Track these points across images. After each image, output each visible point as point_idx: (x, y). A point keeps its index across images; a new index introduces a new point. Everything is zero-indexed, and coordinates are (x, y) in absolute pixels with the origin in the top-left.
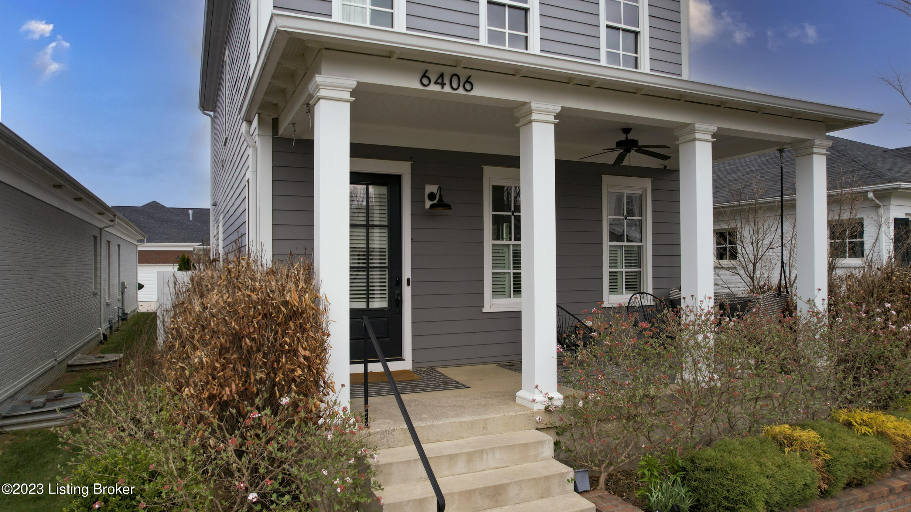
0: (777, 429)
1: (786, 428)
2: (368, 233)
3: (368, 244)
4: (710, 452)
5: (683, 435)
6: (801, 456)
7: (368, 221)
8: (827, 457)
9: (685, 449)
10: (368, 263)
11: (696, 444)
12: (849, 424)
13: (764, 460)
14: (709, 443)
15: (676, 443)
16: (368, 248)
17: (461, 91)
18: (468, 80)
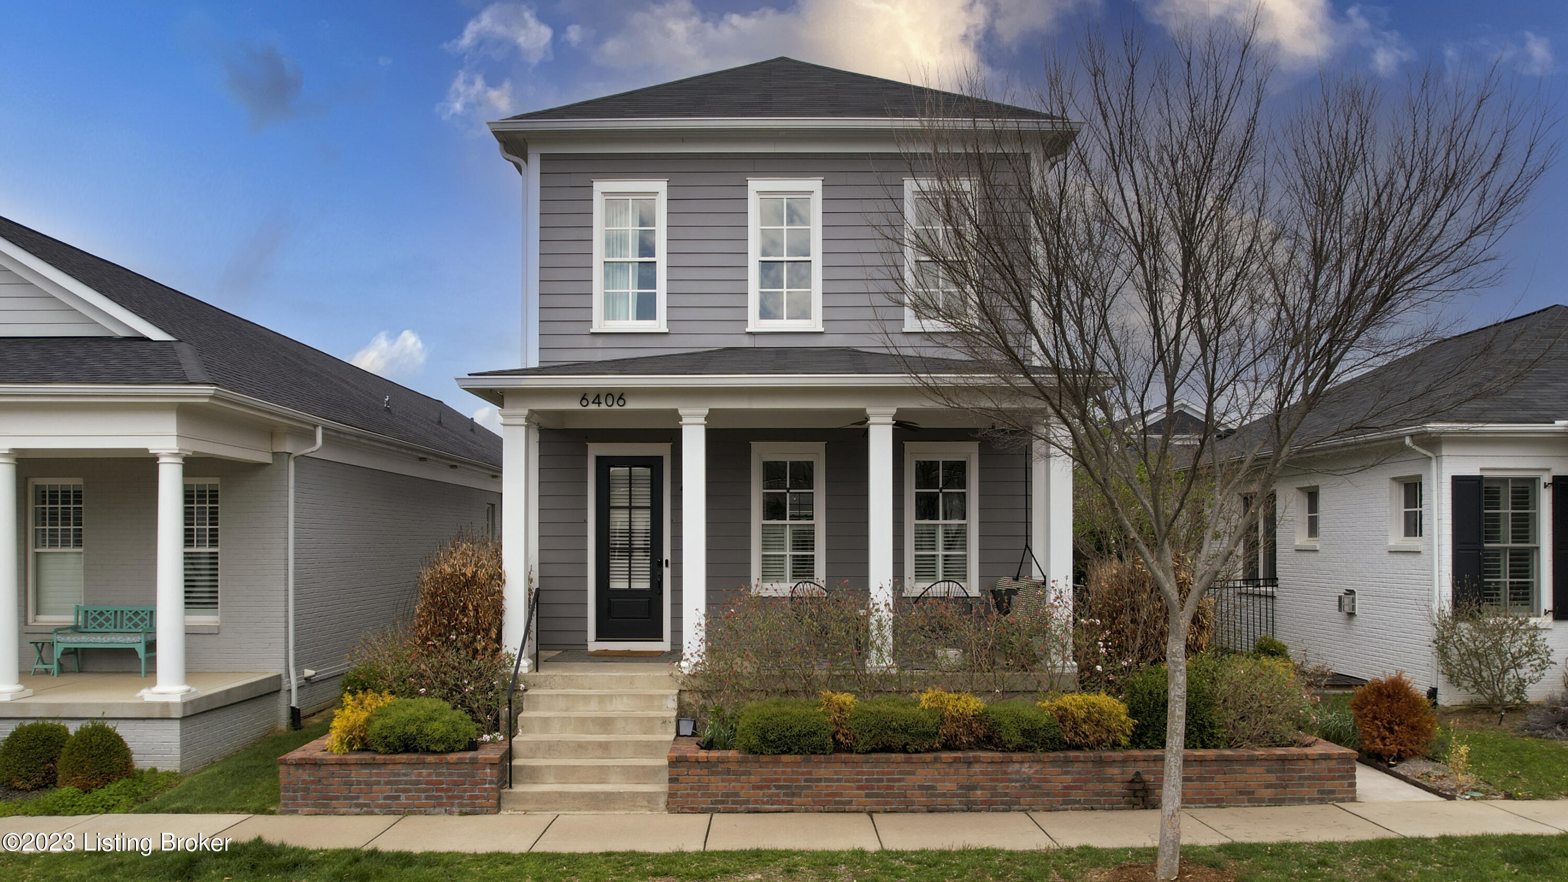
2: (630, 514)
3: (630, 525)
7: (630, 503)
10: (630, 544)
16: (630, 529)
17: (616, 407)
18: (621, 395)
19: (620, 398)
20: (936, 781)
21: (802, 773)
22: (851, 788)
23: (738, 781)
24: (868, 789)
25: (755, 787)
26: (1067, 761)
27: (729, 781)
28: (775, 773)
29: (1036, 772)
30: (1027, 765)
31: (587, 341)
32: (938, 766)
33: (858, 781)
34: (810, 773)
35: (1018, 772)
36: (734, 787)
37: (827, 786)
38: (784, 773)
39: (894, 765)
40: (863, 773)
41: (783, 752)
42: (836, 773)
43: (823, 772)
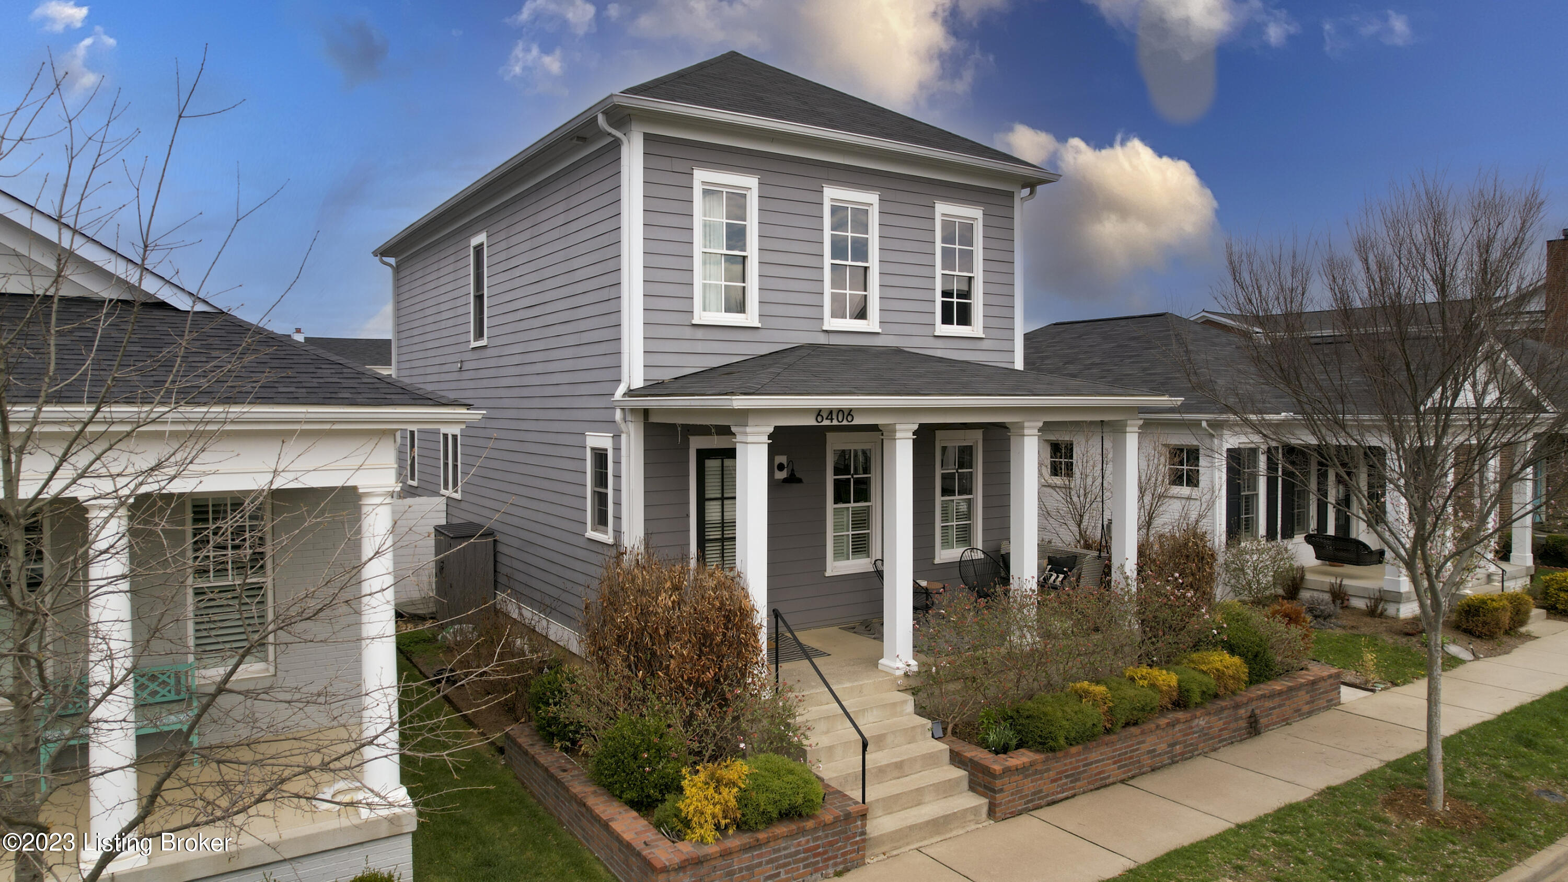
0: (1078, 685)
1: (1086, 684)
2: (723, 503)
3: (722, 516)
4: (1030, 704)
5: (1011, 693)
6: (1093, 705)
7: (724, 495)
8: (1111, 704)
9: (1012, 703)
10: (722, 534)
11: (1022, 698)
12: (1132, 679)
13: (1066, 708)
14: (1030, 698)
15: (1006, 698)
16: (722, 520)
17: (845, 422)
18: (850, 413)
19: (849, 414)
20: (1155, 744)
21: (1082, 760)
22: (1109, 765)
23: (1041, 779)
24: (1119, 762)
25: (1053, 781)
26: (1222, 710)
27: (1037, 780)
28: (1065, 765)
29: (1206, 722)
30: (1202, 718)
31: (688, 332)
32: (1157, 731)
33: (1114, 757)
34: (1086, 759)
35: (1197, 725)
36: (1039, 785)
37: (1096, 767)
38: (1070, 763)
40: (1116, 750)
42: (1101, 754)
43: (1094, 755)
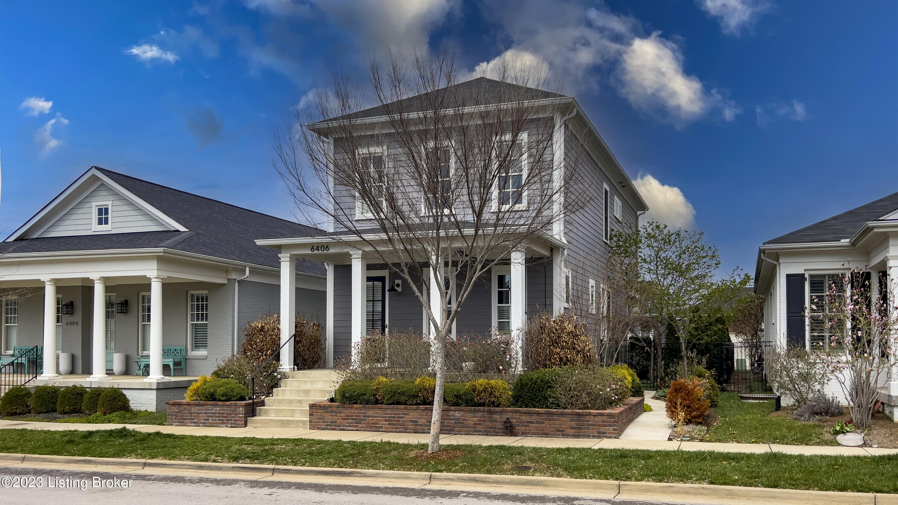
2: (373, 304)
3: (373, 309)
7: (373, 298)
10: (373, 318)
16: (373, 311)
19: (327, 247)
20: (418, 418)
21: (362, 413)
22: (382, 421)
24: (389, 421)
25: (343, 419)
26: (475, 411)
27: (333, 416)
28: (351, 413)
29: (461, 416)
30: (457, 412)
32: (419, 411)
33: (386, 417)
34: (365, 413)
35: (453, 415)
36: (335, 418)
37: (372, 419)
38: (355, 413)
39: (400, 410)
40: (387, 414)
41: (355, 403)
42: (376, 413)
43: (370, 413)
